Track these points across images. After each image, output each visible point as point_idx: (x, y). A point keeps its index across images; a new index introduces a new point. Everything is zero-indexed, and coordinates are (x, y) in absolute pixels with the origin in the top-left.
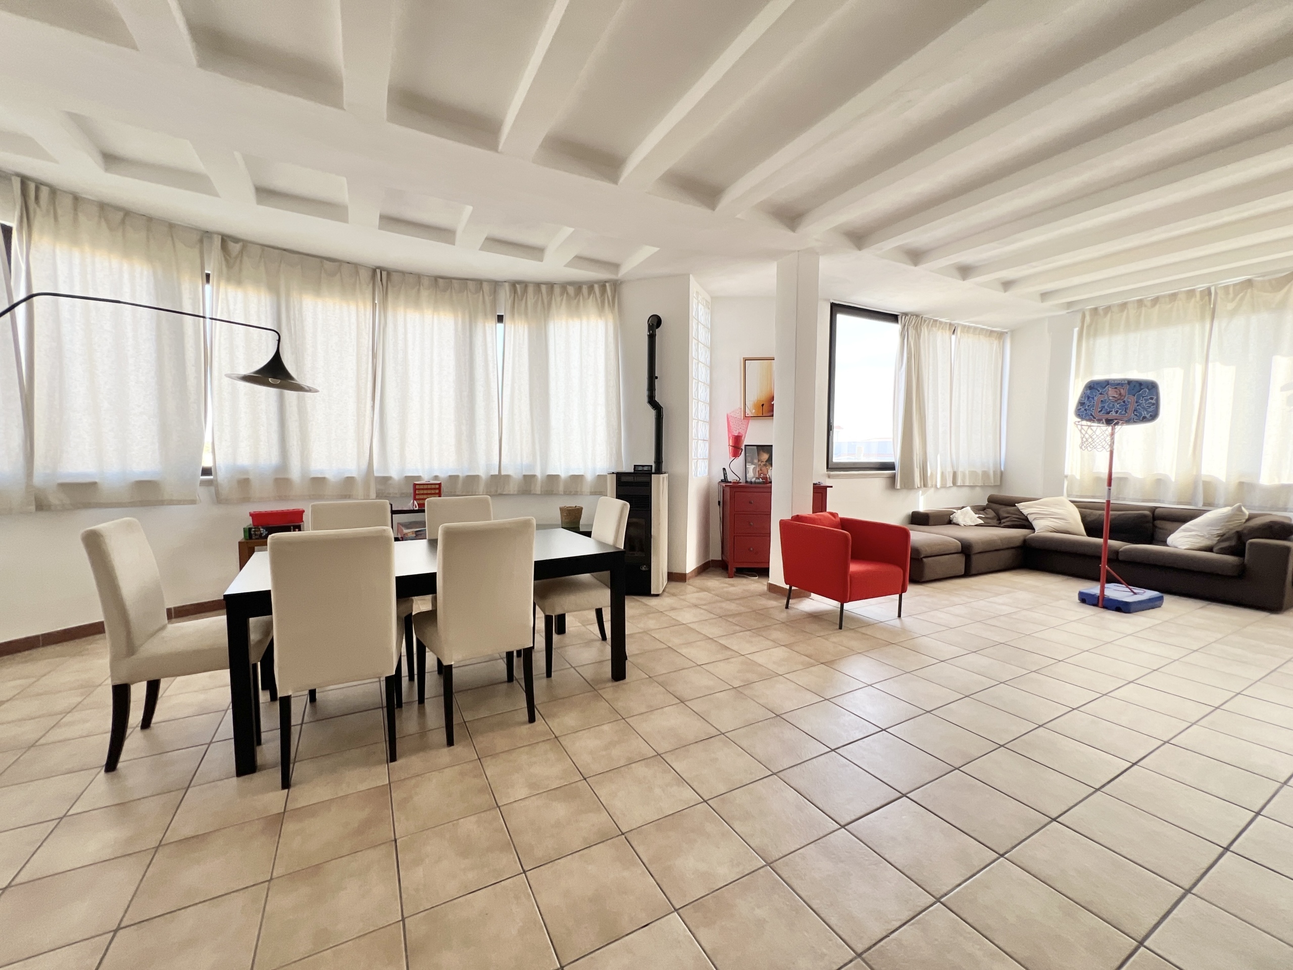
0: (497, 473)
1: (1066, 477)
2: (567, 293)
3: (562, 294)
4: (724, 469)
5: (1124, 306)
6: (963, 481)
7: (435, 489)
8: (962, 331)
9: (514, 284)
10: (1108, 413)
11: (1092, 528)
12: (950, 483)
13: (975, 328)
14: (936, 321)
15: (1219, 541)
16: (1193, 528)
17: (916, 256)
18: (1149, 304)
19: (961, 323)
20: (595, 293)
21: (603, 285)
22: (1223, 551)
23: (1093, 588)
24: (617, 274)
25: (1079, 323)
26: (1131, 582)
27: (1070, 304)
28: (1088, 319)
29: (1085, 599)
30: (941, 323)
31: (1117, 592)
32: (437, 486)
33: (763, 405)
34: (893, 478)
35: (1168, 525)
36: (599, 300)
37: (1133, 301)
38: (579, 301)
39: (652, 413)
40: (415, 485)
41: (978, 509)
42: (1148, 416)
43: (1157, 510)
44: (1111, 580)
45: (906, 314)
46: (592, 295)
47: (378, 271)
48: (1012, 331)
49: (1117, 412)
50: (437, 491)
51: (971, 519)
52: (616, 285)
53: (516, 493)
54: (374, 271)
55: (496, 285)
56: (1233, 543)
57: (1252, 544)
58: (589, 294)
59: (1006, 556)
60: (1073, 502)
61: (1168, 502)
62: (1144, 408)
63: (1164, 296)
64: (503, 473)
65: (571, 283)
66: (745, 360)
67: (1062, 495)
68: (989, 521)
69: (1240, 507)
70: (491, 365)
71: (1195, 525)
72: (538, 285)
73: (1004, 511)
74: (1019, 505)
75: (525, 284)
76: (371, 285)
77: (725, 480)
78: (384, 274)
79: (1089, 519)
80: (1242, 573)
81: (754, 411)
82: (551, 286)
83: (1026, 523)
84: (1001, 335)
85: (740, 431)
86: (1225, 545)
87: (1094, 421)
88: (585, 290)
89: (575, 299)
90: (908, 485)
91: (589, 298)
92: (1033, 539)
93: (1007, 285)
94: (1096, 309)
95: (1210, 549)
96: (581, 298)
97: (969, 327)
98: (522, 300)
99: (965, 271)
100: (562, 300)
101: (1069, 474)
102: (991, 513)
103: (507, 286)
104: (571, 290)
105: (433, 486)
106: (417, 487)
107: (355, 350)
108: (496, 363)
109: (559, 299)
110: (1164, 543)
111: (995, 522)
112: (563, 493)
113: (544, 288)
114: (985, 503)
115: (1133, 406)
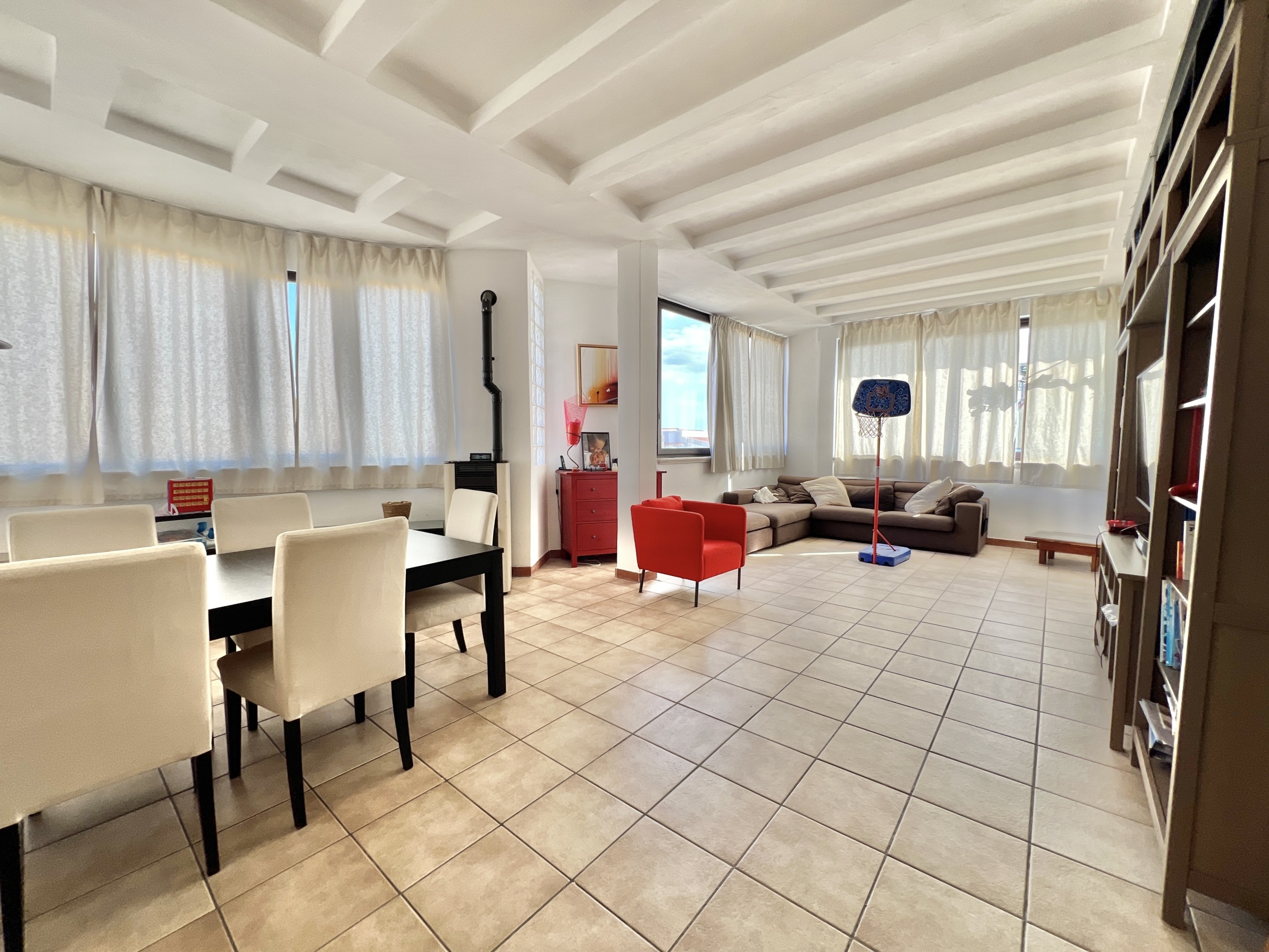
0: (293, 465)
1: (834, 459)
2: (382, 255)
3: (375, 256)
4: (562, 457)
5: (870, 323)
6: (760, 465)
7: (203, 487)
8: (757, 334)
9: (310, 236)
10: (876, 407)
11: (857, 500)
12: (750, 467)
13: (766, 333)
14: (738, 323)
15: (938, 506)
16: (921, 496)
17: (736, 261)
18: (886, 323)
19: (756, 327)
20: (416, 258)
21: (427, 251)
22: (943, 513)
23: (867, 549)
24: (445, 242)
25: (840, 334)
26: (894, 542)
27: (834, 318)
28: (846, 331)
29: (864, 558)
30: (742, 325)
31: (884, 550)
32: (206, 484)
33: (598, 393)
34: (709, 463)
35: (905, 496)
36: (422, 268)
37: (876, 319)
38: (397, 266)
39: (489, 397)
40: (171, 483)
41: (774, 489)
42: (903, 410)
43: (896, 484)
44: (880, 541)
45: (715, 315)
46: (413, 261)
47: (97, 191)
48: (790, 338)
49: (882, 406)
50: (206, 490)
51: (769, 497)
52: (443, 252)
53: (320, 489)
54: (89, 189)
55: (285, 233)
56: (947, 506)
57: (959, 507)
58: (410, 259)
59: (799, 527)
60: (840, 480)
61: (903, 479)
62: (900, 403)
63: (896, 317)
64: (302, 465)
65: (388, 244)
66: (580, 346)
67: (831, 475)
68: (782, 498)
69: (948, 479)
70: (280, 331)
71: (922, 494)
72: (343, 241)
73: (792, 489)
74: (804, 484)
75: (327, 238)
76: (84, 209)
77: (563, 468)
78: (108, 196)
79: (854, 493)
80: (954, 528)
81: (590, 398)
82: (361, 244)
83: (810, 499)
84: (782, 340)
85: (578, 418)
86: (942, 508)
87: (867, 414)
88: (404, 254)
89: (392, 263)
90: (722, 470)
91: (409, 264)
92: (817, 512)
93: (796, 296)
94: (851, 324)
95: (933, 512)
96: (400, 260)
97: (762, 331)
98: (322, 256)
99: (769, 280)
100: (375, 262)
101: (836, 457)
102: (782, 492)
103: (301, 239)
104: (387, 252)
105: (200, 484)
106: (175, 486)
107: (59, 296)
108: (287, 330)
109: (371, 261)
110: (902, 509)
111: (785, 499)
112: (382, 487)
113: (351, 246)
114: (776, 483)
115: (893, 401)
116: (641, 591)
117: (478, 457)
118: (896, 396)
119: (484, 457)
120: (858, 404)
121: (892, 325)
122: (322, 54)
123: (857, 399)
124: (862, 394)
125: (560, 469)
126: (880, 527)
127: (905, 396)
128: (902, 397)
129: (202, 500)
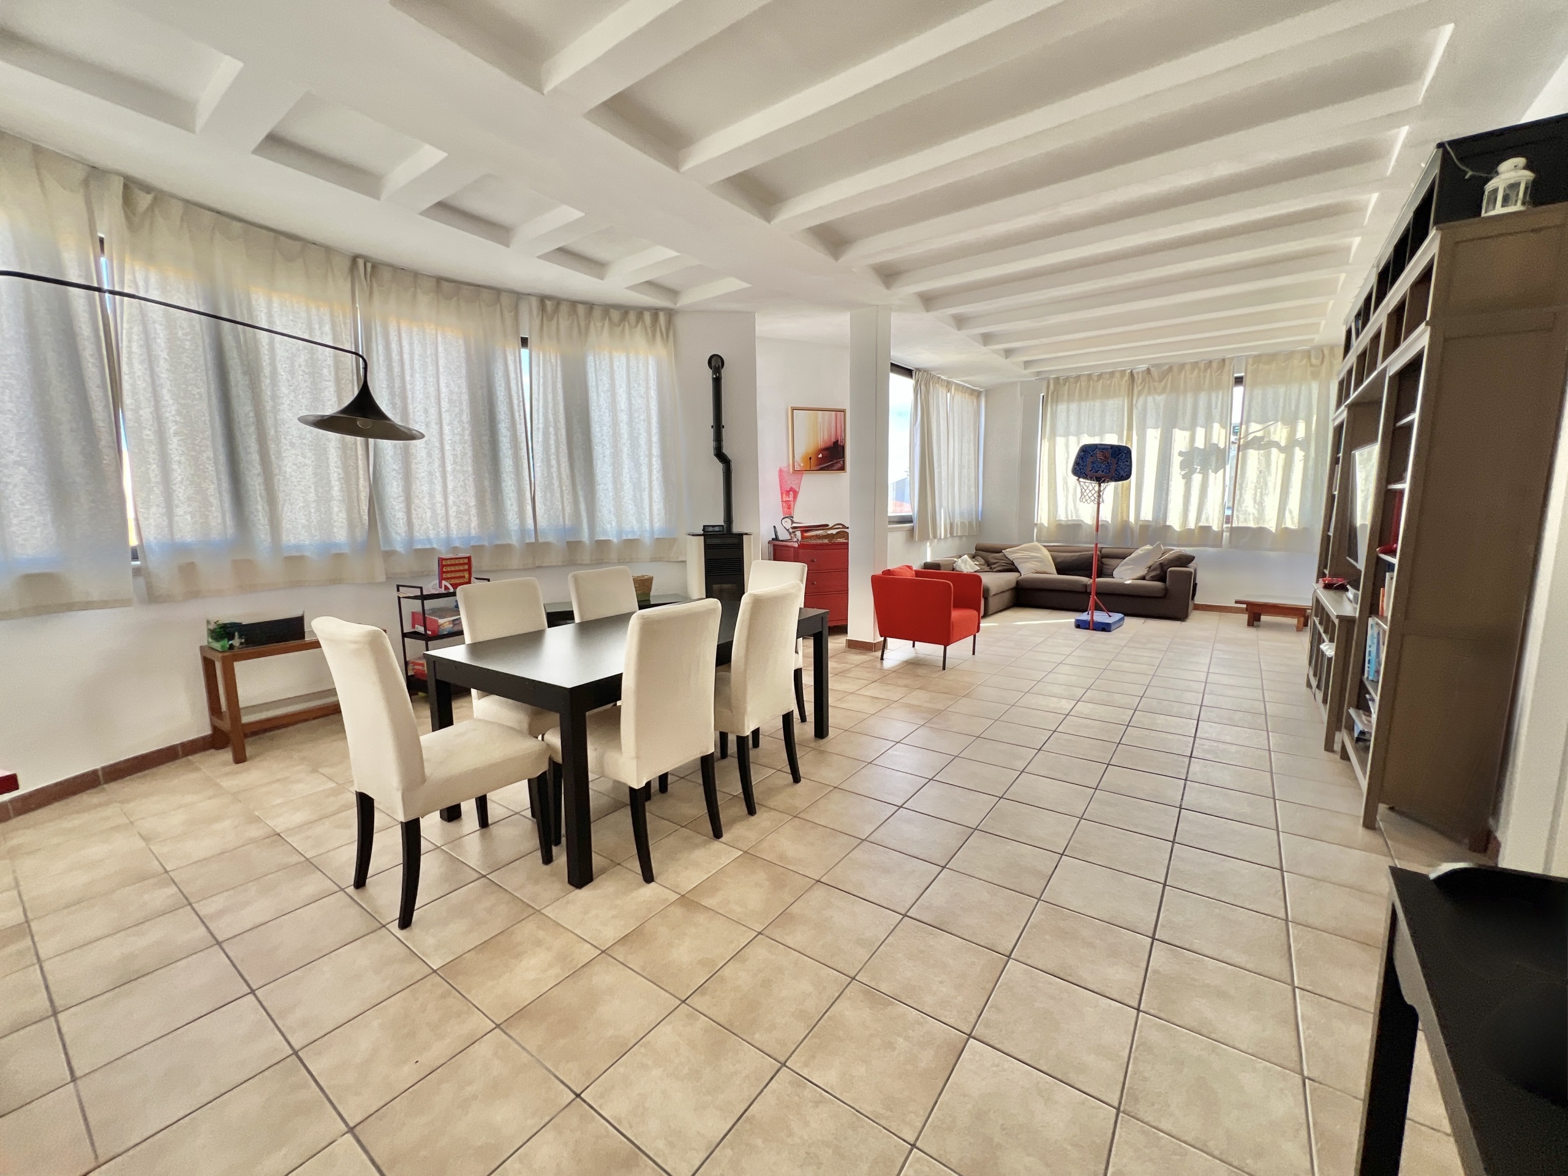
0: (533, 540)
1: (1036, 525)
2: (610, 319)
3: (603, 319)
4: (774, 527)
5: (1078, 378)
6: (957, 533)
7: (464, 564)
8: (955, 390)
9: (543, 299)
10: (1097, 472)
11: (1062, 568)
12: (949, 535)
13: (963, 386)
14: (939, 378)
15: (1149, 571)
16: (1129, 562)
17: (960, 322)
18: (1095, 378)
19: (955, 381)
20: (643, 321)
21: (655, 312)
22: (1153, 579)
23: (1084, 616)
24: (675, 304)
25: (1044, 390)
26: (1110, 610)
27: (1038, 373)
28: (1052, 387)
29: (1080, 625)
30: (942, 380)
31: (1100, 617)
32: (466, 561)
33: (810, 458)
34: (912, 531)
35: (1113, 562)
36: (649, 330)
37: (1085, 375)
38: (624, 329)
39: (719, 466)
40: (439, 560)
41: (973, 557)
42: (1124, 475)
43: (1103, 550)
44: (1098, 608)
45: (918, 370)
46: (640, 324)
47: (361, 262)
48: (987, 391)
49: (1103, 471)
50: (466, 567)
51: (971, 566)
52: (670, 313)
53: (560, 564)
54: (355, 259)
55: (518, 296)
56: (1158, 572)
57: (1171, 571)
58: (637, 322)
59: (1007, 597)
60: (1045, 546)
61: (1107, 546)
62: (1122, 469)
63: (1106, 373)
64: (541, 540)
66: (793, 409)
67: (1033, 541)
68: (983, 567)
69: (1159, 545)
70: (515, 402)
71: (1132, 560)
72: (574, 304)
73: (991, 557)
74: (1006, 552)
75: (558, 301)
76: (349, 280)
77: (776, 539)
78: (369, 265)
79: (1059, 560)
80: (1165, 594)
81: (802, 465)
82: (590, 306)
83: (1014, 567)
84: (976, 394)
85: (792, 486)
86: (1153, 574)
87: (1088, 479)
88: (632, 316)
89: (619, 325)
90: (924, 538)
91: (636, 326)
92: (1024, 580)
93: (1008, 353)
94: (1058, 378)
95: (1143, 578)
96: (627, 323)
97: (960, 385)
98: (552, 319)
99: (987, 339)
100: (603, 326)
101: (1039, 522)
102: (983, 562)
103: (535, 303)
104: (615, 315)
105: (461, 561)
106: (444, 563)
107: (333, 373)
108: (521, 399)
109: (599, 324)
110: (1111, 576)
111: (987, 569)
112: (616, 561)
113: (581, 309)
114: (974, 552)
115: (1114, 467)
116: (882, 659)
117: (711, 529)
118: (1118, 461)
119: (717, 529)
120: (1078, 469)
121: (1101, 381)
122: (681, 171)
123: (1077, 463)
124: (1082, 458)
125: (773, 539)
126: (1097, 594)
127: (1127, 461)
128: (1123, 462)
129: (464, 577)
